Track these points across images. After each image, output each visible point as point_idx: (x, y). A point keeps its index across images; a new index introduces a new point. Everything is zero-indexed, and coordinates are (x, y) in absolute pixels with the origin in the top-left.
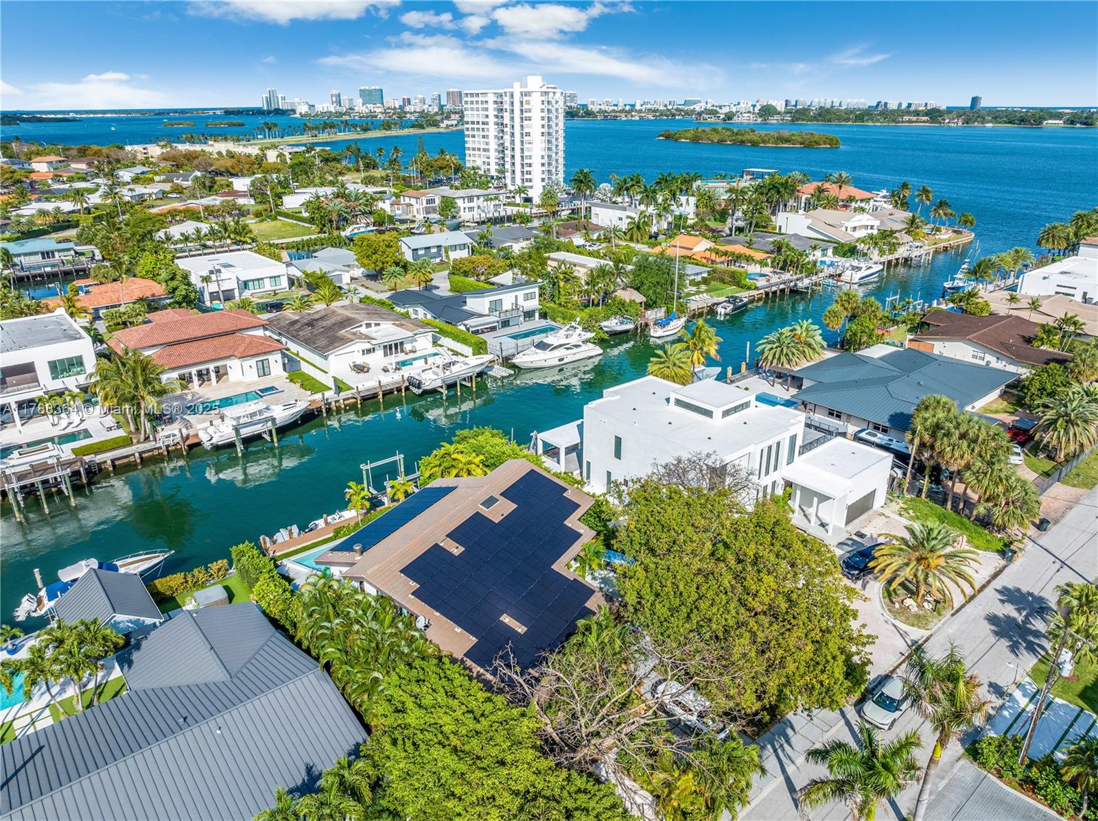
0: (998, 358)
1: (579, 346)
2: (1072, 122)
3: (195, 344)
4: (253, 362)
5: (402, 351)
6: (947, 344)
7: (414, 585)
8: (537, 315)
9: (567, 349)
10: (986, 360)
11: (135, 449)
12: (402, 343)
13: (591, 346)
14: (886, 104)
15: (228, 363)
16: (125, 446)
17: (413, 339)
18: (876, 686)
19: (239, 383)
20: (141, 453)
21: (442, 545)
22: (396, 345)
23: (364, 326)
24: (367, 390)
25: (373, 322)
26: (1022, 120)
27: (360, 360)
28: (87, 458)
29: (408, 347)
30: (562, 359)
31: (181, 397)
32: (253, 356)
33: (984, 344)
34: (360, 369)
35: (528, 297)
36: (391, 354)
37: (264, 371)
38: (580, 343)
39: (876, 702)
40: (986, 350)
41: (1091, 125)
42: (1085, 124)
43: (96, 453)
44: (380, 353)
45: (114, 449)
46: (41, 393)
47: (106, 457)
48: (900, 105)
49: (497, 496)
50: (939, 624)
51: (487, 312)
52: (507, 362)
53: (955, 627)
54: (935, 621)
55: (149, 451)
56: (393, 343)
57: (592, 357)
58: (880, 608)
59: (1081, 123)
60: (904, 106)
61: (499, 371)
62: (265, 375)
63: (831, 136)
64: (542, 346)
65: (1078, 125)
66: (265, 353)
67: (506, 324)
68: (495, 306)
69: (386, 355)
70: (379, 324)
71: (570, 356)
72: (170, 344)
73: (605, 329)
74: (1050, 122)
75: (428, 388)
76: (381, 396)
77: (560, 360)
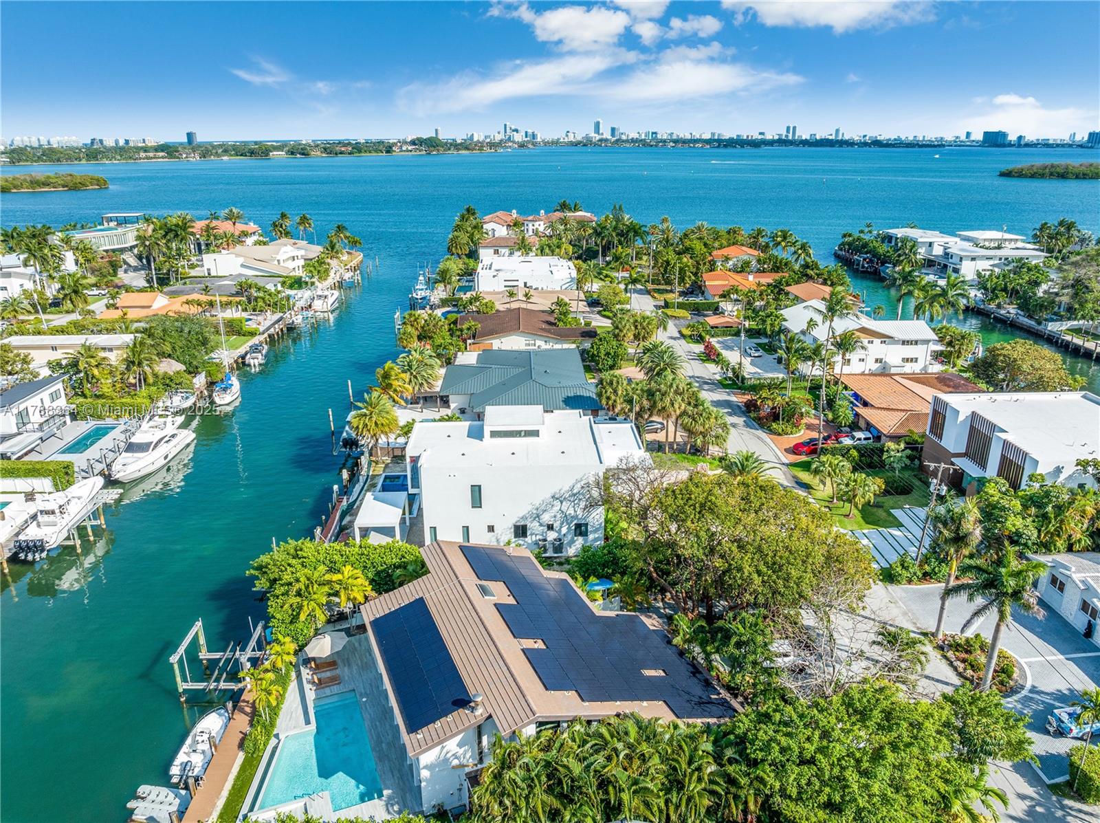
0: (546, 342)
2: (292, 153)
6: (503, 340)
9: (167, 442)
10: (537, 345)
14: (101, 141)
26: (252, 153)
33: (533, 333)
38: (175, 432)
40: (535, 337)
41: (308, 155)
42: (303, 154)
48: (117, 142)
51: (15, 430)
57: (188, 445)
59: (300, 154)
60: (122, 143)
63: (97, 175)
65: (298, 156)
74: (275, 153)
77: (166, 457)
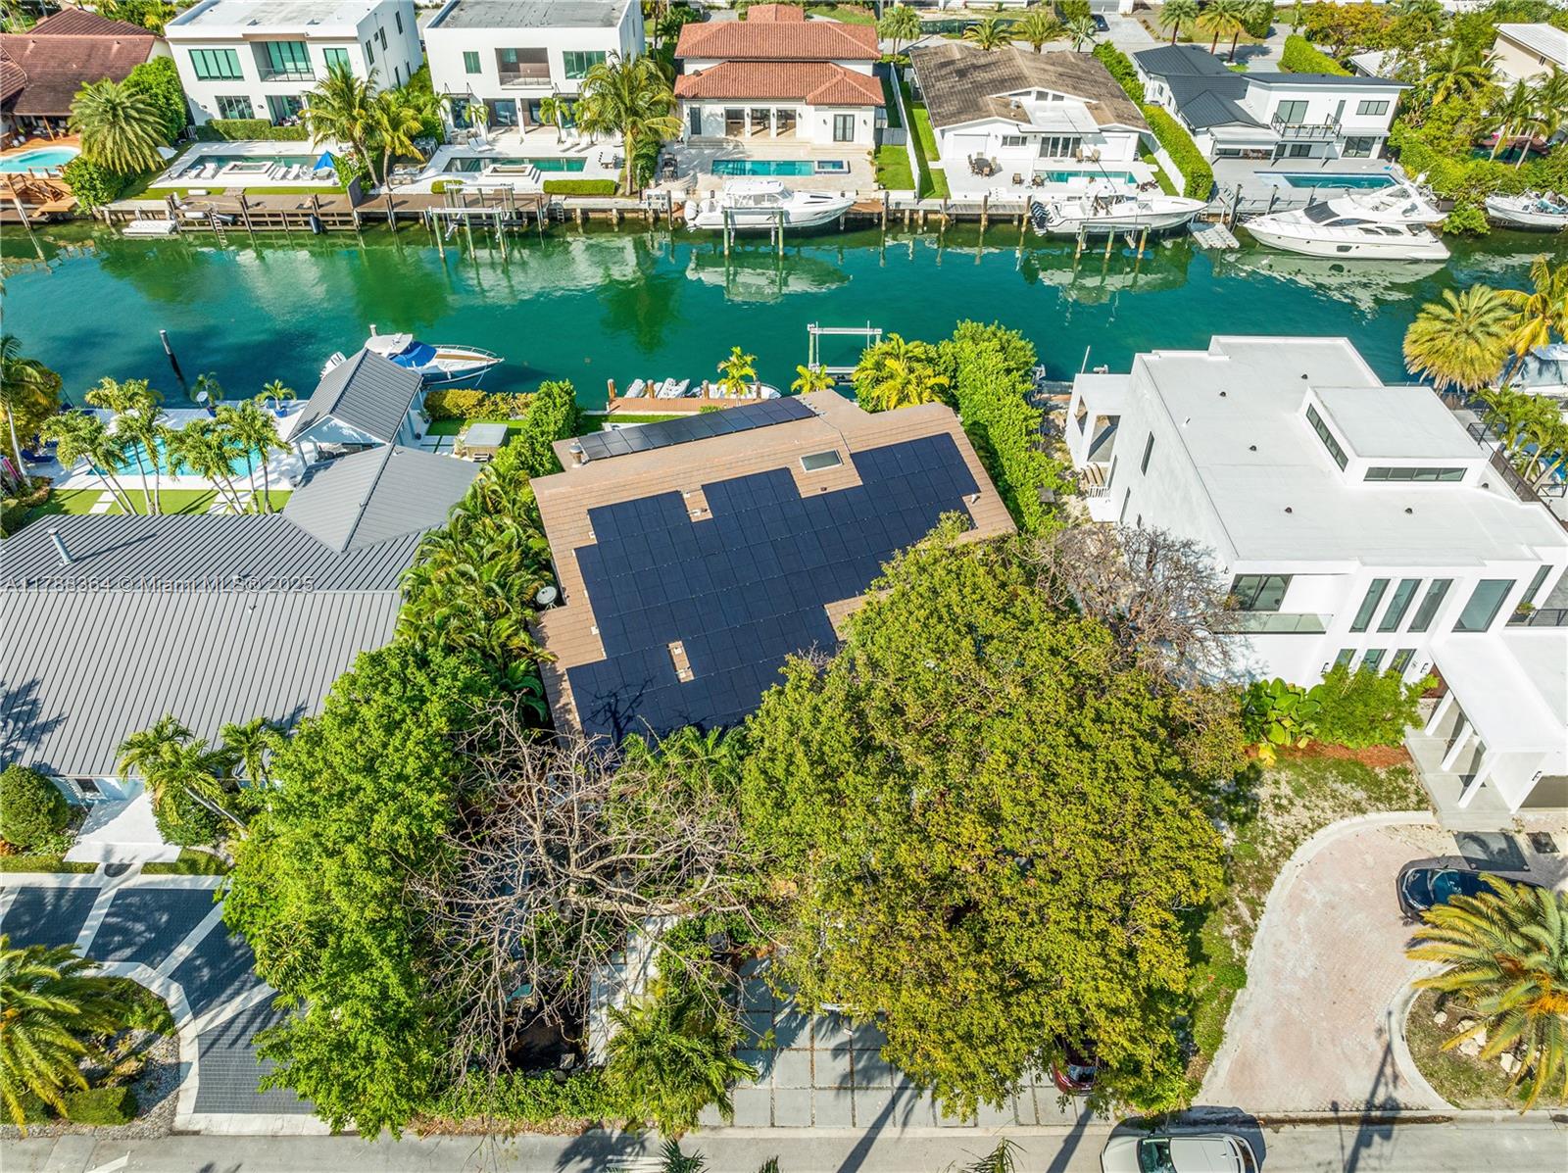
1: (1396, 232)
3: (764, 68)
4: (829, 114)
5: (1074, 155)
7: (592, 539)
8: (1377, 148)
9: (1368, 231)
11: (614, 204)
12: (1077, 141)
13: (1426, 237)
15: (799, 107)
16: (604, 195)
17: (1098, 137)
18: (1207, 1122)
19: (804, 143)
20: (621, 212)
21: (685, 496)
22: (1067, 141)
23: (1034, 96)
24: (966, 206)
25: (1051, 92)
27: (994, 151)
28: (555, 199)
29: (1086, 150)
30: (1347, 249)
31: (718, 144)
32: (832, 105)
34: (982, 167)
35: (1365, 109)
36: (1053, 154)
37: (843, 133)
38: (1403, 228)
39: (1142, 1149)
43: (569, 195)
44: (1033, 148)
45: (590, 195)
46: (549, 94)
47: (577, 204)
49: (845, 456)
50: (1498, 1114)
51: (1267, 119)
52: (1236, 224)
53: (1529, 1143)
54: (1496, 1100)
55: (633, 211)
56: (1062, 136)
57: (1416, 261)
58: (1398, 1000)
61: (1215, 237)
62: (844, 139)
64: (1319, 212)
66: (850, 105)
67: (1301, 151)
68: (1288, 113)
69: (1043, 154)
70: (1062, 98)
71: (1366, 246)
72: (733, 60)
73: (1492, 212)
75: (1056, 230)
76: (984, 223)
77: (1340, 249)
